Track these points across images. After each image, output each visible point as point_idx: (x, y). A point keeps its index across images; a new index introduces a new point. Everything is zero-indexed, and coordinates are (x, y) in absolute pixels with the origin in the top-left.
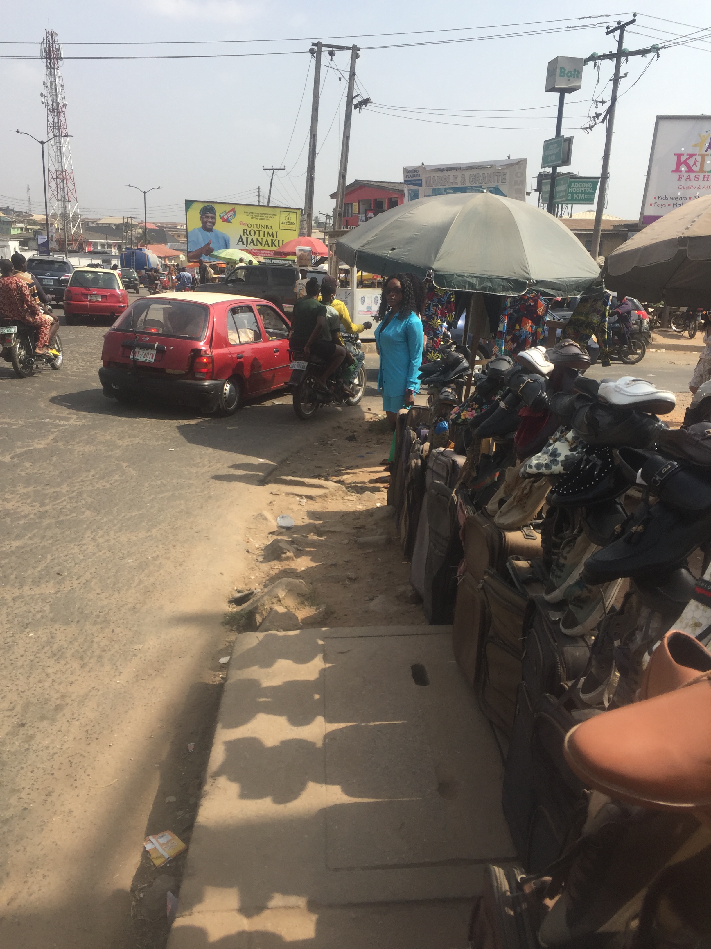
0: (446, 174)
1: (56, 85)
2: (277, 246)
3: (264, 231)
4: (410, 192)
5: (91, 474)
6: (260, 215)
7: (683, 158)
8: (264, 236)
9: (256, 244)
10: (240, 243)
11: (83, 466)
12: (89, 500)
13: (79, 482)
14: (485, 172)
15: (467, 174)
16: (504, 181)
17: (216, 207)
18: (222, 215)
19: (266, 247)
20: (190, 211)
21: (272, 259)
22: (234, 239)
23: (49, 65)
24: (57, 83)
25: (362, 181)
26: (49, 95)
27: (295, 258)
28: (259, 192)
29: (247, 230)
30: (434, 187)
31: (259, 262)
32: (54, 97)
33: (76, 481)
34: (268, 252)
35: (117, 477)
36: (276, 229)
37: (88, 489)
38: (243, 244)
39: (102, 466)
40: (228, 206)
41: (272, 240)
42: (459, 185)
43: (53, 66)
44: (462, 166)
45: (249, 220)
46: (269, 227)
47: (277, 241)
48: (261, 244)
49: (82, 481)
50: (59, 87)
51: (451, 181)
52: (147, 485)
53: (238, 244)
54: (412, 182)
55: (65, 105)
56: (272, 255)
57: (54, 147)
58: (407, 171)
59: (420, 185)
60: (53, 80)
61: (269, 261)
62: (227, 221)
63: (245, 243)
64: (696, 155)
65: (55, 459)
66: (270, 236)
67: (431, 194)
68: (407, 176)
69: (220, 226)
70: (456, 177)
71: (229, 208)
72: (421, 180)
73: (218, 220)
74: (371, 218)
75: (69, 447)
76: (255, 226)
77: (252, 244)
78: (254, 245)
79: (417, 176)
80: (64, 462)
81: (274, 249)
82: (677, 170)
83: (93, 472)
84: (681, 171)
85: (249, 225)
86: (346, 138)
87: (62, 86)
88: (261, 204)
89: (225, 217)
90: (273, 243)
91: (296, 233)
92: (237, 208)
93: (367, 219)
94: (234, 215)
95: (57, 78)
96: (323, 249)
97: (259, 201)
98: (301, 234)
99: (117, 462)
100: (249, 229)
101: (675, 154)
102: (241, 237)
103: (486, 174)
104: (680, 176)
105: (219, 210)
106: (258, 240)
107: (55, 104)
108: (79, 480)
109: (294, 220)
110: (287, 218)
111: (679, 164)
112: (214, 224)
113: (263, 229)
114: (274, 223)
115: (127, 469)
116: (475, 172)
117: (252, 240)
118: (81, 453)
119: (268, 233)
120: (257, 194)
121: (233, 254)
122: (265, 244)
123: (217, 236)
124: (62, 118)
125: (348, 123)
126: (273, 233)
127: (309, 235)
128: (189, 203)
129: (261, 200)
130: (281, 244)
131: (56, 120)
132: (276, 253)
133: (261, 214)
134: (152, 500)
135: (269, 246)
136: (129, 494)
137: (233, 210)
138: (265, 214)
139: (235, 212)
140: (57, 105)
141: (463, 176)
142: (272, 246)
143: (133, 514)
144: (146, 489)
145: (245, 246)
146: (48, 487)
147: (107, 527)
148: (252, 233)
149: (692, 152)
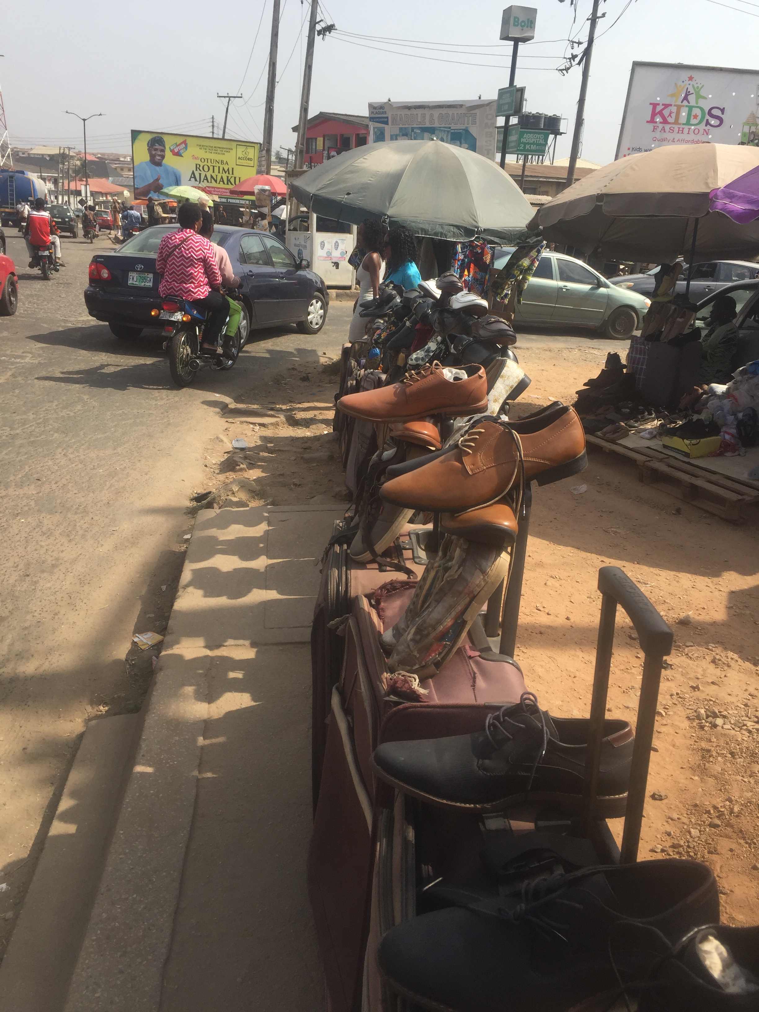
0: (414, 112)
2: (233, 183)
3: (219, 167)
4: (376, 130)
5: (55, 404)
6: (214, 149)
7: (659, 109)
8: (219, 172)
9: (210, 181)
10: (193, 179)
11: (46, 397)
12: (56, 425)
13: (44, 411)
14: (455, 111)
15: (436, 113)
16: (474, 123)
17: (165, 138)
18: (172, 148)
20: (137, 143)
21: (227, 198)
22: (185, 175)
25: (327, 113)
27: (253, 198)
28: (213, 122)
29: (200, 166)
30: (401, 126)
31: (214, 201)
33: (41, 410)
34: (223, 190)
35: (79, 407)
36: (232, 164)
37: (53, 416)
38: (196, 180)
39: (64, 398)
40: (178, 137)
41: (228, 177)
42: (428, 125)
44: (431, 105)
45: (202, 154)
46: (225, 162)
47: (233, 179)
48: (216, 181)
49: (47, 410)
51: (419, 120)
52: (109, 413)
53: (190, 180)
54: (377, 120)
56: (229, 194)
58: (372, 107)
59: (386, 123)
61: (224, 200)
62: (178, 154)
63: (198, 179)
64: (671, 105)
65: (17, 391)
66: (226, 173)
67: (398, 133)
68: (372, 113)
69: (170, 160)
70: (424, 116)
71: (180, 140)
72: (387, 118)
73: (168, 153)
74: (333, 156)
75: (29, 382)
76: (209, 161)
77: (205, 181)
78: (208, 182)
79: (383, 113)
80: (27, 394)
81: (230, 186)
82: (652, 121)
84: (656, 122)
85: (203, 160)
86: (309, 67)
88: (215, 136)
89: (176, 150)
90: (228, 180)
91: (254, 170)
92: (189, 140)
93: (329, 158)
94: (186, 148)
96: (282, 188)
97: (213, 133)
98: (259, 172)
99: (78, 395)
100: (202, 165)
101: (651, 104)
102: (193, 173)
103: (455, 114)
104: (654, 126)
105: (169, 143)
106: (212, 177)
108: (44, 409)
109: (251, 156)
110: (244, 153)
111: (654, 114)
112: (163, 157)
114: (230, 158)
115: (88, 400)
116: (444, 111)
117: (206, 176)
118: (42, 387)
119: (224, 169)
120: (211, 124)
121: (185, 192)
122: (220, 181)
123: (167, 171)
125: (311, 51)
126: (228, 169)
127: (268, 173)
128: (135, 134)
129: (215, 131)
130: (237, 182)
132: (232, 192)
133: (215, 147)
134: (115, 426)
135: (224, 183)
136: (93, 420)
137: (185, 142)
138: (220, 148)
139: (186, 145)
141: (432, 115)
142: (228, 184)
143: (99, 437)
144: (109, 417)
145: (198, 183)
146: (14, 415)
147: (75, 446)
148: (206, 168)
149: (667, 103)
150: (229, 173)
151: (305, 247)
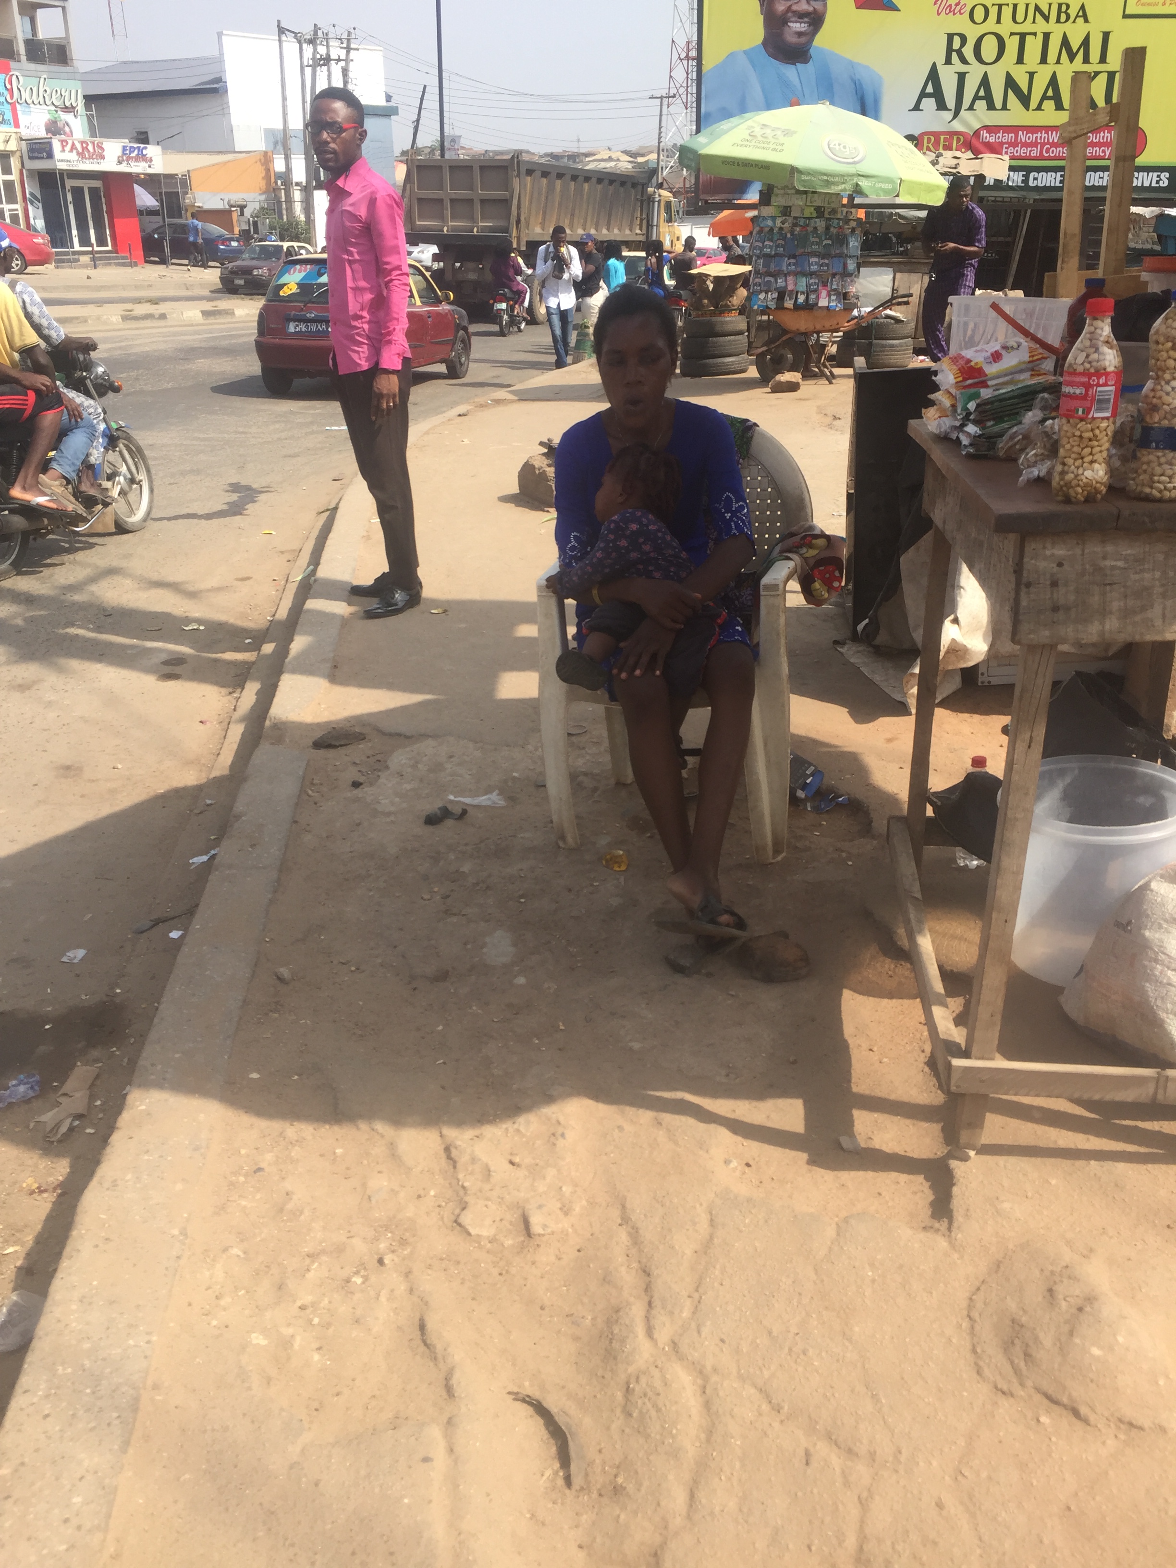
3: (1046, 36)
8: (1044, 60)
19: (1048, 114)
29: (964, 39)
36: (1104, 16)
46: (1073, 12)
48: (1025, 100)
53: (917, 108)
63: (951, 102)
66: (1072, 57)
69: (842, 31)
76: (1007, 12)
77: (981, 105)
78: (991, 106)
85: (979, 14)
100: (972, 33)
102: (933, 76)
106: (1010, 83)
112: (816, 20)
113: (1041, 26)
117: (985, 82)
119: (1065, 42)
122: (1045, 97)
123: (826, 82)
126: (1086, 43)
135: (1060, 106)
145: (948, 117)
150: (1086, 60)
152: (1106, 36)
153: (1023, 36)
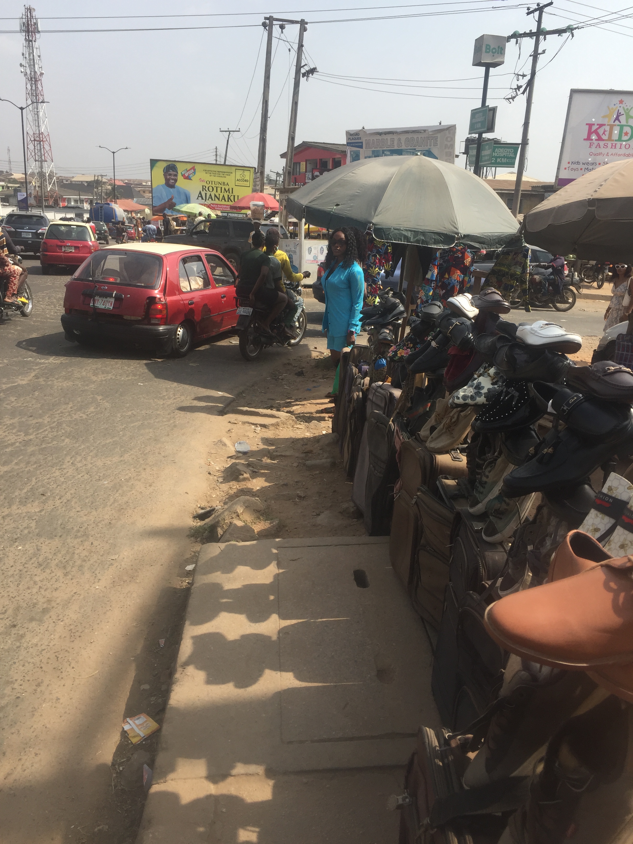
0: (384, 137)
1: (33, 55)
2: (233, 201)
3: (221, 188)
4: (352, 153)
5: (70, 406)
6: (217, 173)
7: (594, 128)
8: (221, 192)
9: (214, 199)
10: (200, 198)
11: (62, 399)
12: (68, 429)
13: (59, 414)
14: (419, 136)
15: (403, 137)
16: (436, 145)
17: (178, 166)
18: (183, 173)
19: (223, 202)
20: (155, 169)
21: (228, 213)
22: (194, 195)
23: (27, 38)
24: (34, 54)
25: (308, 142)
26: (27, 66)
27: (249, 212)
28: (216, 152)
29: (206, 187)
30: (373, 149)
31: (217, 215)
32: (32, 67)
33: (56, 413)
34: (225, 206)
35: (92, 409)
36: (232, 185)
37: (67, 419)
38: (202, 199)
39: (79, 399)
40: (189, 164)
41: (228, 196)
42: (396, 148)
43: (31, 39)
44: (398, 131)
45: (207, 177)
46: (226, 184)
47: (233, 196)
48: (219, 199)
49: (62, 413)
50: (36, 58)
51: (389, 144)
52: (119, 415)
53: (198, 199)
54: (353, 145)
55: (42, 74)
56: (229, 209)
57: (32, 112)
58: (349, 134)
59: (361, 147)
60: (31, 51)
61: (225, 214)
62: (188, 178)
63: (204, 198)
64: (605, 125)
65: (36, 393)
66: (227, 192)
67: (371, 155)
68: (349, 139)
69: (181, 183)
70: (392, 140)
71: (189, 166)
72: (362, 143)
73: (180, 178)
74: (317, 176)
75: (49, 383)
76: (213, 183)
77: (210, 199)
78: (212, 200)
79: (358, 139)
80: (45, 396)
81: (230, 203)
82: (589, 138)
83: (71, 405)
84: (592, 140)
85: (208, 182)
86: (295, 104)
87: (39, 56)
88: (218, 163)
89: (186, 175)
90: (229, 198)
91: (250, 189)
92: (197, 167)
93: (313, 178)
94: (194, 172)
95: (35, 50)
96: (274, 203)
97: (216, 160)
98: (254, 191)
99: (92, 396)
100: (207, 186)
101: (587, 124)
102: (200, 193)
103: (420, 138)
104: (591, 143)
105: (181, 169)
106: (215, 196)
107: (33, 73)
108: (59, 412)
109: (247, 178)
110: (241, 176)
111: (590, 133)
112: (176, 181)
113: (220, 186)
114: (230, 180)
115: (101, 401)
116: (410, 136)
117: (210, 195)
118: (60, 388)
119: (225, 189)
120: (215, 153)
121: (193, 208)
122: (222, 199)
123: (179, 192)
124: (39, 86)
125: (297, 90)
126: (229, 190)
127: (262, 191)
128: (153, 162)
129: (218, 159)
130: (236, 200)
131: (34, 88)
132: (232, 208)
133: (218, 172)
134: (124, 429)
135: (225, 201)
136: (104, 423)
137: (193, 168)
138: (222, 172)
139: (195, 170)
140: (34, 74)
141: (399, 140)
142: (228, 201)
143: (108, 442)
144: (119, 419)
145: (204, 201)
146: (31, 418)
147: (84, 453)
148: (211, 189)
149: (600, 123)
150: (229, 193)
151: (295, 252)
152: (232, 189)
153: (217, 187)
